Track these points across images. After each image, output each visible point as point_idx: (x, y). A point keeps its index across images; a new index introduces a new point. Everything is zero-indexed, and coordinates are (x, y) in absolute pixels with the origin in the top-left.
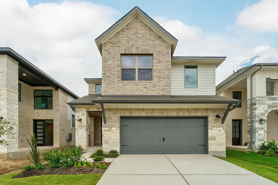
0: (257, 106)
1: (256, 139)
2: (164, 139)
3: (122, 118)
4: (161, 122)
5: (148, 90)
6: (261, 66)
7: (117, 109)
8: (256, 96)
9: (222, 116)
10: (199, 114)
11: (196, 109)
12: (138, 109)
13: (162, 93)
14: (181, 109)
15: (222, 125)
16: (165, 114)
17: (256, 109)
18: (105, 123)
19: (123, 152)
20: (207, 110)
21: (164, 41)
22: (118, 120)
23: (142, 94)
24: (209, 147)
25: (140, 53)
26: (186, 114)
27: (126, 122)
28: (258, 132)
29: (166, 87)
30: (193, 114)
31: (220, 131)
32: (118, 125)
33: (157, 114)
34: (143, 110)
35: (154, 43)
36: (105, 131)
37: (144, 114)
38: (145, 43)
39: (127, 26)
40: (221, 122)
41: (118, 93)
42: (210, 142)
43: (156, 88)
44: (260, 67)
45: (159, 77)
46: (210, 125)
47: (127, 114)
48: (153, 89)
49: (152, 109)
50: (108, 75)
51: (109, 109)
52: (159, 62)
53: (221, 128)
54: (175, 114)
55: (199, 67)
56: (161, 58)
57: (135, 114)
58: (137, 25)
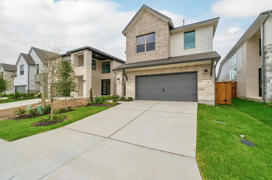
0: (268, 54)
1: (268, 90)
2: (164, 90)
3: (137, 77)
4: (162, 78)
5: (152, 57)
7: (134, 71)
8: (268, 44)
9: (209, 70)
10: (190, 70)
11: (187, 66)
12: (146, 70)
13: (161, 58)
14: (175, 68)
15: (211, 78)
16: (163, 72)
17: (268, 57)
18: (127, 80)
20: (197, 66)
21: (163, 21)
22: (134, 78)
23: (148, 60)
24: (199, 97)
25: (147, 33)
26: (179, 71)
27: (139, 79)
28: (270, 82)
29: (164, 53)
30: (184, 71)
31: (208, 82)
32: (134, 81)
33: (158, 73)
34: (149, 70)
35: (156, 24)
36: (128, 85)
37: (149, 73)
38: (150, 26)
39: (140, 18)
40: (209, 75)
41: (135, 62)
42: (199, 92)
43: (157, 55)
44: (268, 14)
45: (159, 47)
46: (199, 78)
47: (139, 74)
48: (155, 55)
49: (155, 70)
50: (129, 51)
51: (129, 72)
52: (160, 36)
53: (210, 80)
54: (170, 72)
55: (196, 31)
56: (161, 34)
57: (144, 74)
58: (146, 15)
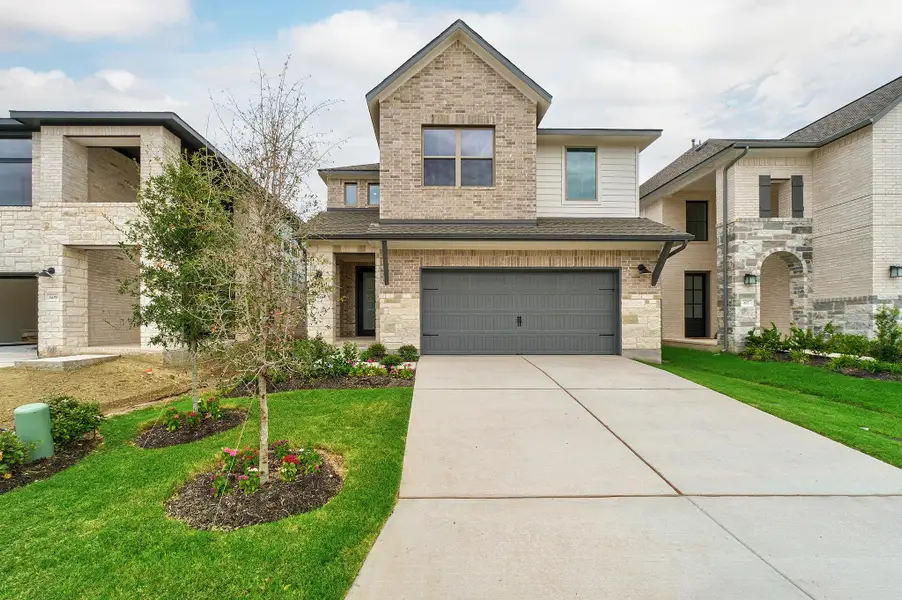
0: (737, 241)
1: (736, 322)
2: (519, 320)
3: (425, 271)
4: (513, 283)
5: (484, 208)
6: (744, 148)
7: (415, 252)
8: (737, 217)
9: (651, 268)
10: (601, 263)
11: (592, 252)
12: (462, 252)
13: (515, 215)
14: (559, 252)
15: (654, 289)
16: (523, 264)
17: (735, 249)
18: (387, 283)
19: (427, 350)
20: (619, 253)
21: (520, 96)
22: (416, 276)
23: (468, 216)
24: (624, 340)
25: (466, 123)
26: (571, 264)
27: (436, 281)
28: (739, 305)
29: (526, 202)
30: (586, 264)
31: (647, 301)
32: (417, 287)
33: (504, 263)
34: (473, 252)
35: (498, 100)
36: (388, 301)
37: (474, 263)
38: (477, 100)
39: (437, 61)
40: (649, 281)
41: (418, 216)
42: (625, 327)
43: (503, 205)
44: (743, 150)
45: (510, 179)
46: (625, 288)
47: (436, 263)
48: (495, 205)
49: (494, 252)
50: (394, 175)
51: (395, 252)
52: (510, 143)
53: (651, 296)
54: (545, 263)
56: (513, 136)
57: (455, 263)
58: (461, 59)
